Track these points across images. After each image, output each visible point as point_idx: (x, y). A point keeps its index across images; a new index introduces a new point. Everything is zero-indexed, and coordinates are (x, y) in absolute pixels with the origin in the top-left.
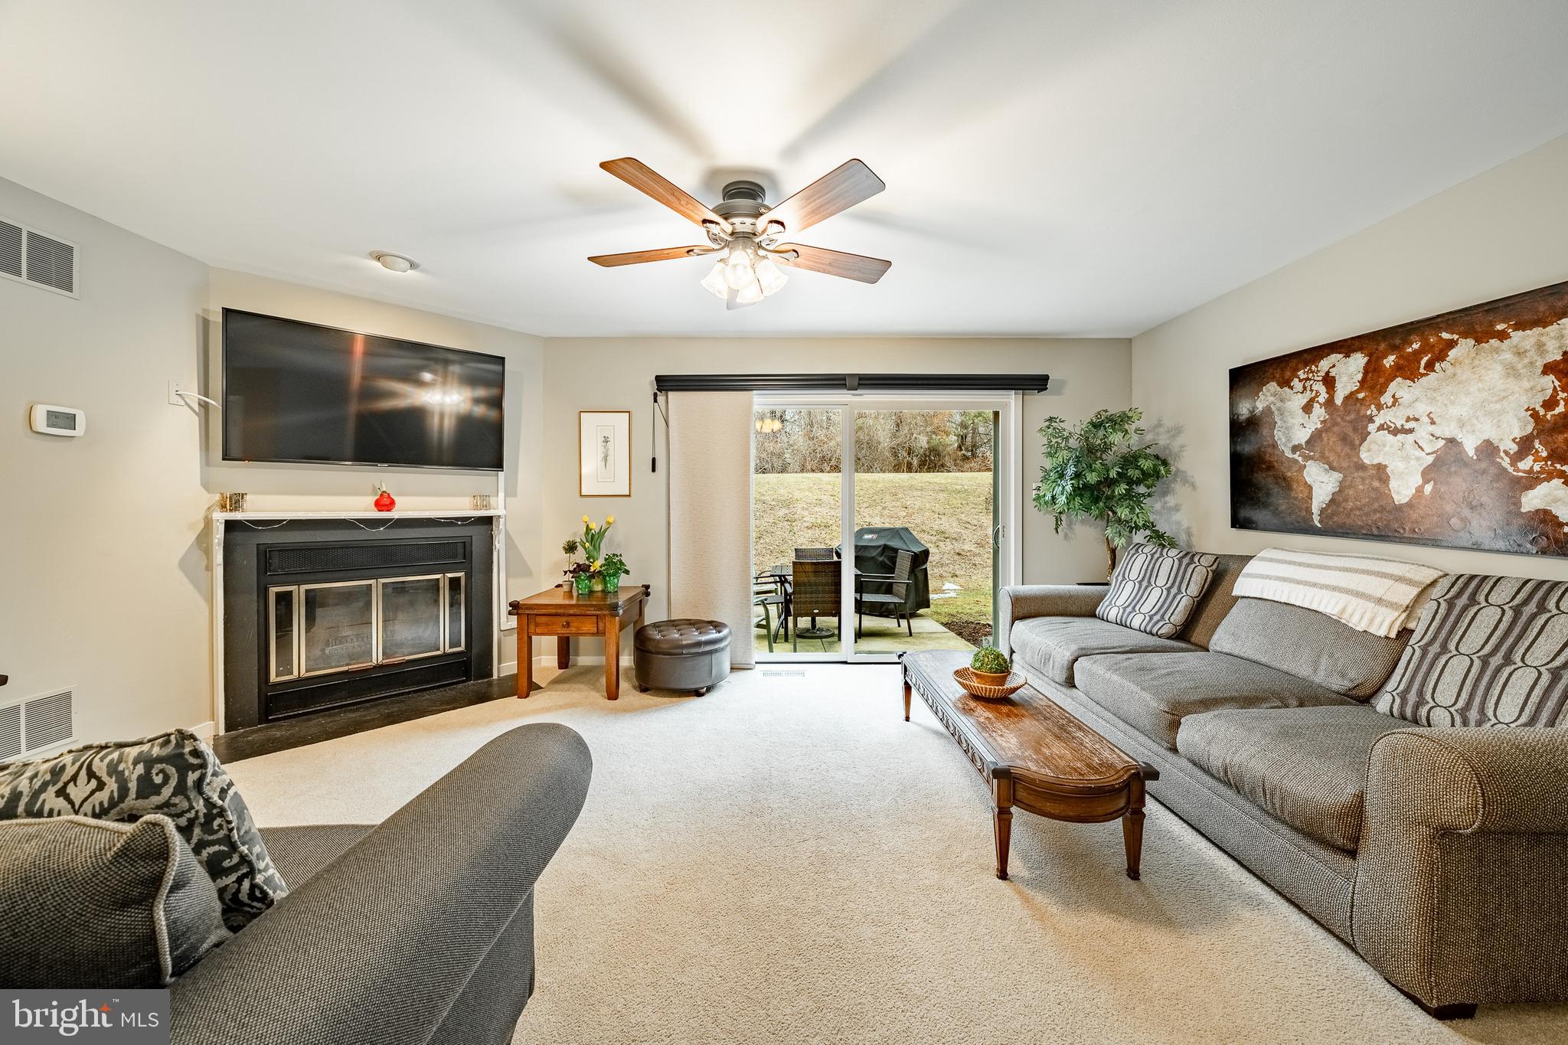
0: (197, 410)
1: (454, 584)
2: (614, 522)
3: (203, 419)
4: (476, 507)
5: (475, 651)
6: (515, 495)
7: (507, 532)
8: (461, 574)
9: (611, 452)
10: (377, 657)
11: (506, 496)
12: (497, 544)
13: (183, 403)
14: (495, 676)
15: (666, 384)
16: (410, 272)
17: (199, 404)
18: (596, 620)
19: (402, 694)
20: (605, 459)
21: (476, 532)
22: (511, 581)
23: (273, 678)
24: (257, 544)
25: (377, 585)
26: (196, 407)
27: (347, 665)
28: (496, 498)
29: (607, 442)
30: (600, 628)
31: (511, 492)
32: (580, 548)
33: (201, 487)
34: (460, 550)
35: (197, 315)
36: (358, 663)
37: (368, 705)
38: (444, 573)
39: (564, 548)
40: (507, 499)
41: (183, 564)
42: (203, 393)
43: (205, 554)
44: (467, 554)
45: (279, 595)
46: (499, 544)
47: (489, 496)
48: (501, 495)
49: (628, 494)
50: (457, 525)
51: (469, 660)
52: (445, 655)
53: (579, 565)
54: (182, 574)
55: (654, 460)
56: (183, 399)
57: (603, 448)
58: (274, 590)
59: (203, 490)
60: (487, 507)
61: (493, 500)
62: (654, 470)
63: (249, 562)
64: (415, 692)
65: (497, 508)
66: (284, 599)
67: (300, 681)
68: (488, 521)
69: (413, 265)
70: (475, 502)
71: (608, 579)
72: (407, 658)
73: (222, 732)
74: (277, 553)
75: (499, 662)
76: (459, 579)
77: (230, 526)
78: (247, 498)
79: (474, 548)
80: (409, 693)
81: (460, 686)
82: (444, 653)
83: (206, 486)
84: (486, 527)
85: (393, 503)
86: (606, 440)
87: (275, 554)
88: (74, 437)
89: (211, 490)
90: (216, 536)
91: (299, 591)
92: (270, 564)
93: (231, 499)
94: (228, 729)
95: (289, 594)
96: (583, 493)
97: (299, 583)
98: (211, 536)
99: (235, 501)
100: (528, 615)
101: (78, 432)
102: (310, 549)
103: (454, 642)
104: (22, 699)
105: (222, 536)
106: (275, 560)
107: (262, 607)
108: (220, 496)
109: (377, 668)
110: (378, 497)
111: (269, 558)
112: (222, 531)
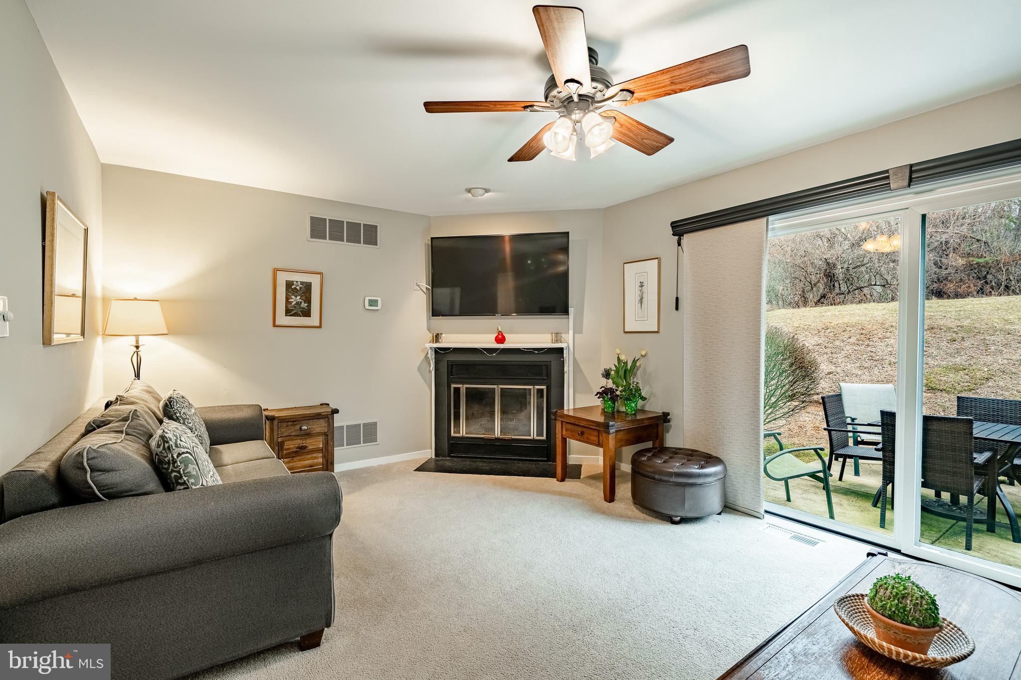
0: (425, 291)
1: (540, 392)
2: (644, 354)
3: (428, 295)
4: (553, 341)
6: (581, 332)
7: (574, 359)
8: (544, 387)
9: (645, 295)
10: (497, 433)
11: (574, 333)
13: (420, 290)
15: (680, 228)
16: (486, 194)
17: (426, 288)
18: (597, 433)
19: (511, 459)
20: (641, 301)
21: (553, 359)
23: (452, 434)
24: (448, 361)
25: (497, 388)
27: (484, 434)
28: (566, 334)
30: (601, 441)
31: (578, 330)
32: (611, 374)
33: (427, 330)
34: (544, 371)
35: (425, 244)
36: (489, 435)
37: (493, 461)
38: (533, 385)
39: (603, 373)
40: (576, 335)
41: (419, 369)
44: (548, 373)
45: (455, 388)
46: (568, 368)
47: (562, 333)
48: (571, 332)
49: (657, 330)
51: (549, 447)
52: (534, 441)
53: (606, 389)
54: (419, 373)
55: (677, 299)
56: (419, 286)
57: (639, 292)
58: (453, 386)
59: (428, 332)
60: (559, 341)
61: (564, 337)
62: (677, 308)
63: (444, 369)
65: (568, 342)
66: (457, 390)
67: (463, 438)
68: (560, 351)
69: (487, 191)
70: (552, 337)
71: (626, 402)
72: (513, 437)
73: (433, 457)
76: (543, 389)
77: (437, 351)
78: (443, 335)
79: (552, 369)
80: (515, 459)
81: (542, 463)
82: (534, 439)
83: (429, 329)
84: (560, 355)
85: (505, 339)
86: (642, 285)
87: (454, 366)
88: (378, 310)
89: (430, 331)
90: (431, 356)
91: (463, 387)
92: (452, 372)
93: (436, 336)
94: (436, 456)
95: (459, 388)
96: (626, 330)
97: (463, 383)
98: (429, 356)
99: (437, 338)
100: (562, 421)
101: (379, 307)
102: (468, 365)
103: (540, 433)
104: (361, 422)
105: (434, 356)
106: (454, 370)
107: (449, 394)
108: (431, 335)
109: (497, 439)
110: (497, 335)
111: (452, 368)
112: (433, 353)
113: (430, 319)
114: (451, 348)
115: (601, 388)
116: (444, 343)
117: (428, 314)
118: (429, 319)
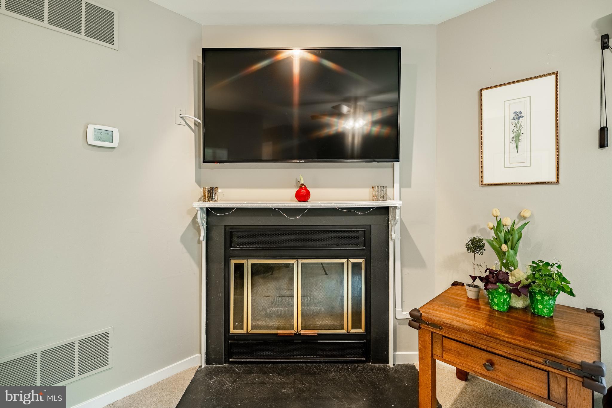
0: (194, 128)
1: (356, 268)
2: (532, 216)
3: (197, 134)
4: (375, 198)
5: (372, 335)
6: (409, 186)
7: (402, 222)
8: (361, 261)
9: (525, 131)
10: (297, 327)
11: (401, 187)
12: (393, 234)
13: (184, 123)
14: (391, 364)
17: (195, 124)
18: (544, 377)
20: (517, 139)
21: (374, 221)
22: (406, 271)
23: (232, 331)
24: (225, 226)
25: (298, 265)
26: (193, 126)
27: (277, 329)
28: (392, 189)
29: (519, 118)
30: (554, 394)
31: (405, 183)
32: (487, 247)
33: (196, 183)
34: (361, 238)
35: (194, 61)
36: (284, 330)
38: (348, 259)
39: (468, 245)
40: (402, 189)
41: (183, 239)
42: (197, 115)
43: (198, 232)
44: (367, 242)
45: (236, 265)
46: (395, 234)
47: (386, 187)
48: (397, 186)
49: (555, 180)
50: (358, 215)
51: (368, 341)
52: (348, 335)
53: (492, 272)
54: (182, 246)
56: (184, 120)
57: (512, 127)
58: (233, 262)
59: (197, 185)
60: (384, 197)
61: (389, 191)
62: (603, 145)
63: (219, 238)
64: (326, 362)
65: (393, 198)
66: (239, 268)
67: (247, 336)
68: (385, 211)
70: (374, 193)
71: (539, 297)
72: (319, 332)
73: (204, 365)
74: (236, 233)
75: (395, 350)
76: (360, 264)
77: (209, 212)
78: (219, 191)
79: (372, 236)
80: (320, 362)
82: (348, 332)
83: (199, 182)
84: (384, 216)
85: (308, 194)
86: (518, 116)
87: (235, 234)
88: (114, 148)
89: (200, 185)
90: (202, 219)
91: (248, 264)
92: (232, 241)
93: (209, 191)
94: (208, 362)
95: (242, 265)
96: (484, 182)
97: (248, 257)
98: (199, 220)
99: (211, 194)
100: (432, 333)
101: (115, 144)
102: (255, 231)
103: (356, 324)
104: (76, 338)
105: (205, 220)
106: (235, 239)
107: (227, 275)
108: (202, 190)
109: (298, 336)
110: (298, 189)
111: (232, 237)
112: (205, 216)
113: (200, 167)
114: (234, 208)
115: (486, 271)
116: (219, 201)
117: (197, 159)
118: (198, 167)
